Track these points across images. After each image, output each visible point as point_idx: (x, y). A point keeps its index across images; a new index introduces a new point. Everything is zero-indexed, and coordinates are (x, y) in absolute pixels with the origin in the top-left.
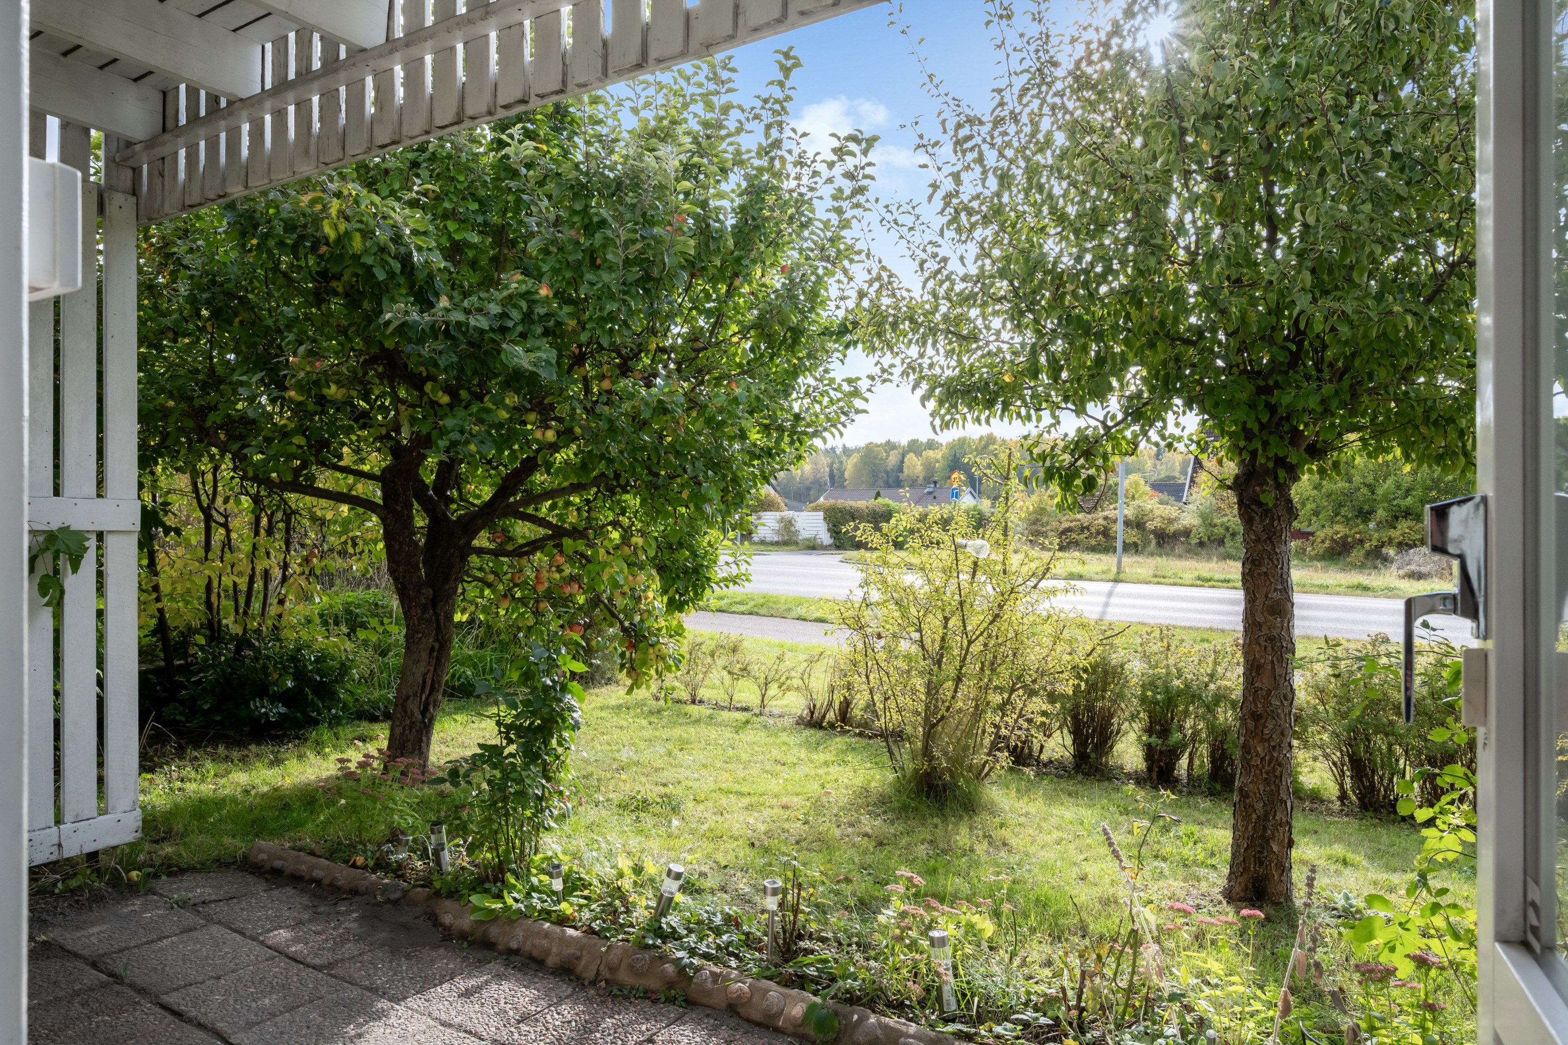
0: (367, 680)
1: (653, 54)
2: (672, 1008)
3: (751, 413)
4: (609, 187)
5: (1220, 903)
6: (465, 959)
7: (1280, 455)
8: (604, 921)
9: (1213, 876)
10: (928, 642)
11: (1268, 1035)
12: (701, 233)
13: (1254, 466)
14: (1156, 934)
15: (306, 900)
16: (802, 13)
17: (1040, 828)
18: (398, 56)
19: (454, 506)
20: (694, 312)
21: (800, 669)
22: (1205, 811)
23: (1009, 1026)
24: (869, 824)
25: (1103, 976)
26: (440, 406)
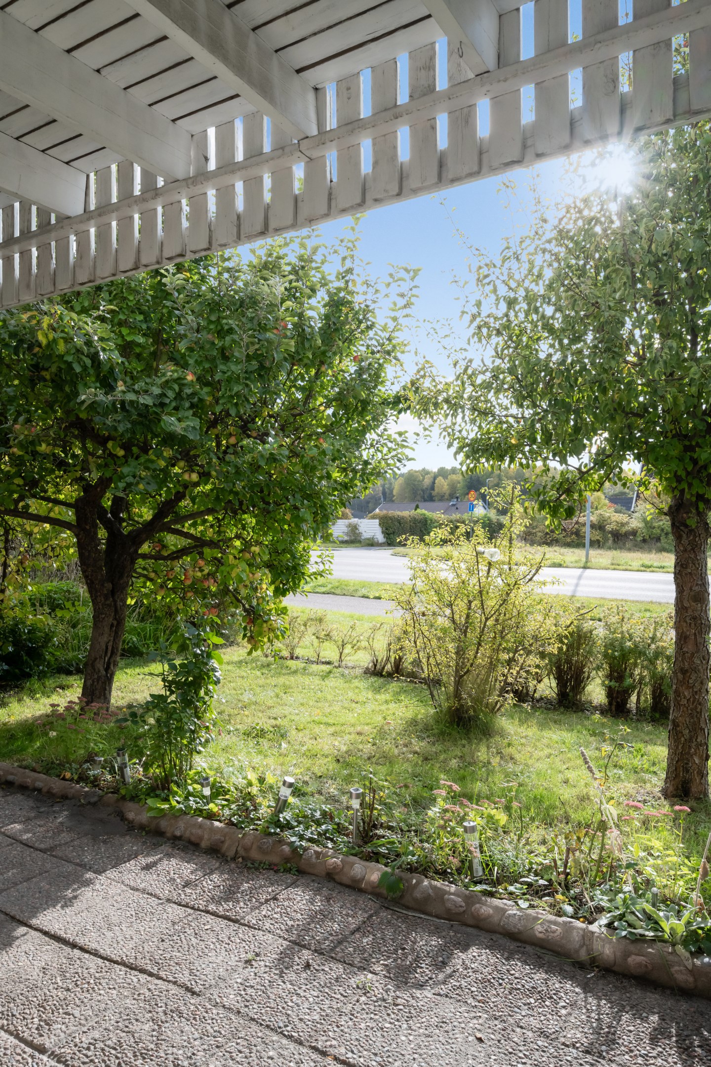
0: (63, 646)
1: (273, 225)
2: (288, 875)
3: (333, 460)
4: (235, 304)
5: (660, 798)
6: (144, 843)
7: (701, 492)
8: (240, 816)
9: (654, 780)
10: (457, 617)
11: (693, 890)
12: (299, 335)
13: (682, 500)
14: (616, 821)
15: (31, 803)
16: (376, 200)
17: (535, 747)
18: (92, 222)
19: (124, 524)
20: (293, 389)
21: (366, 635)
22: (649, 733)
23: (519, 886)
24: (418, 745)
25: (581, 851)
26: (118, 457)
